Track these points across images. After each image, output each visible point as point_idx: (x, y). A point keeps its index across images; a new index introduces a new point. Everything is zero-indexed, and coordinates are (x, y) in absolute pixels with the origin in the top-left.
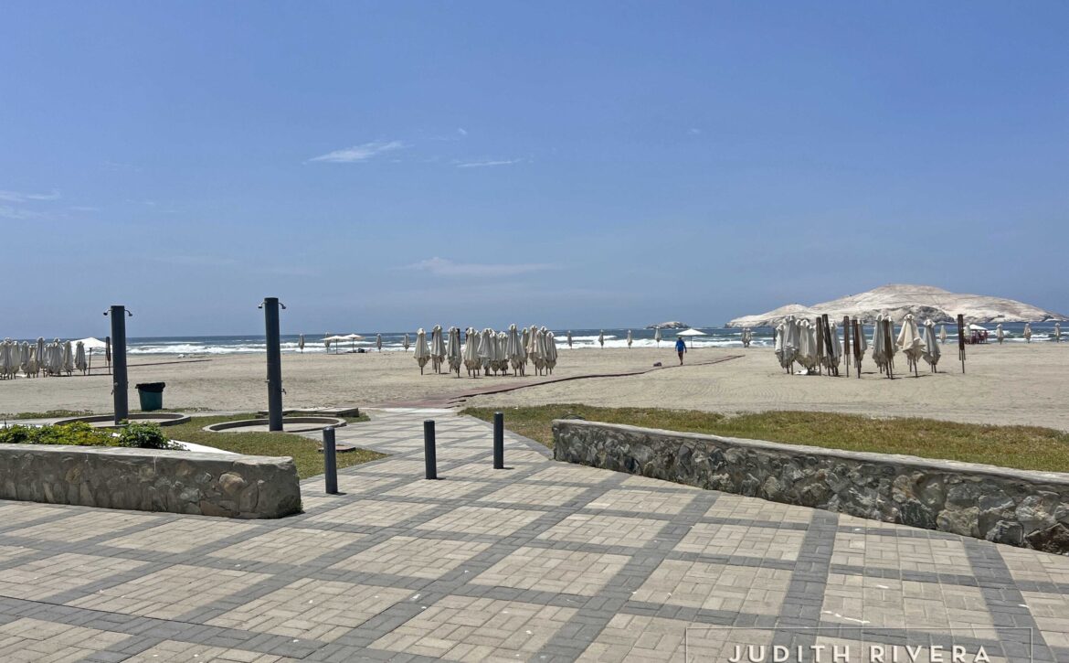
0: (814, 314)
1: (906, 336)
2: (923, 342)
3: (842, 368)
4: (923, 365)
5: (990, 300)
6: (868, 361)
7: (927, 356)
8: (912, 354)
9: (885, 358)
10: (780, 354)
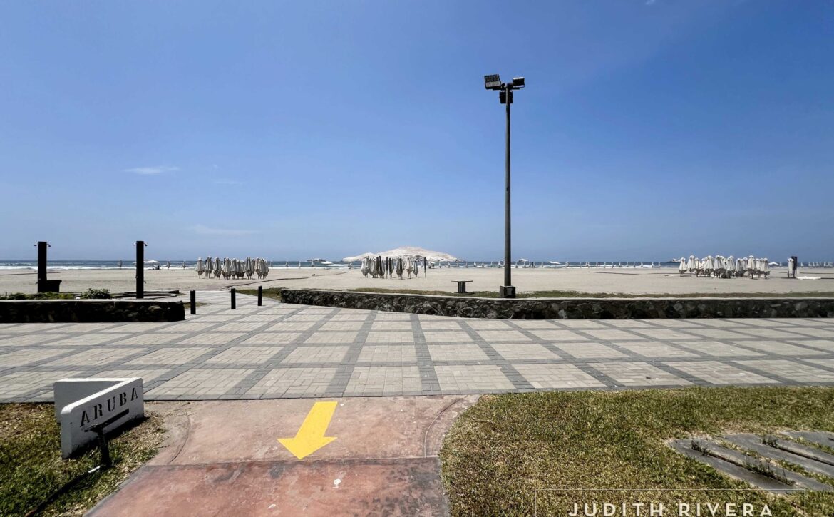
0: (375, 256)
1: (407, 265)
2: (413, 266)
3: (385, 275)
4: (412, 274)
5: (440, 253)
6: (394, 273)
7: (414, 271)
8: (409, 271)
9: (400, 272)
10: (363, 271)
